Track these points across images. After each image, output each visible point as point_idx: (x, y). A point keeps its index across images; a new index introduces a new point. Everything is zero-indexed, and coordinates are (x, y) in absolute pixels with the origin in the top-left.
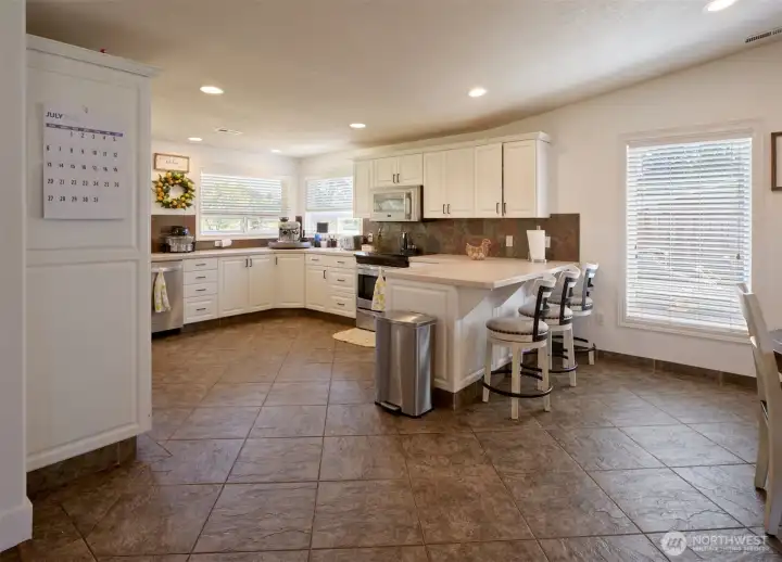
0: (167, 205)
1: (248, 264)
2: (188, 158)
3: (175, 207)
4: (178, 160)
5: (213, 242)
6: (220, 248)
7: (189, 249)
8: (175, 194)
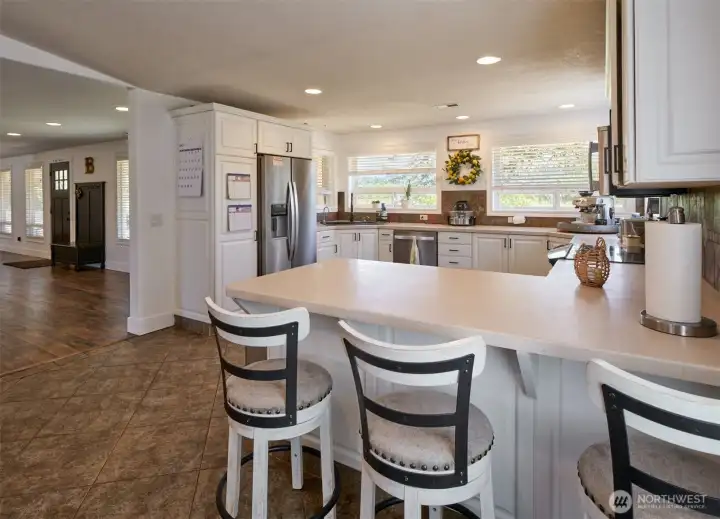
0: (456, 182)
1: (507, 244)
2: (478, 136)
3: (463, 183)
4: (467, 138)
5: (507, 217)
6: (512, 225)
7: (467, 223)
8: (465, 171)
